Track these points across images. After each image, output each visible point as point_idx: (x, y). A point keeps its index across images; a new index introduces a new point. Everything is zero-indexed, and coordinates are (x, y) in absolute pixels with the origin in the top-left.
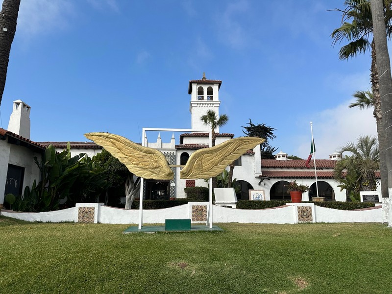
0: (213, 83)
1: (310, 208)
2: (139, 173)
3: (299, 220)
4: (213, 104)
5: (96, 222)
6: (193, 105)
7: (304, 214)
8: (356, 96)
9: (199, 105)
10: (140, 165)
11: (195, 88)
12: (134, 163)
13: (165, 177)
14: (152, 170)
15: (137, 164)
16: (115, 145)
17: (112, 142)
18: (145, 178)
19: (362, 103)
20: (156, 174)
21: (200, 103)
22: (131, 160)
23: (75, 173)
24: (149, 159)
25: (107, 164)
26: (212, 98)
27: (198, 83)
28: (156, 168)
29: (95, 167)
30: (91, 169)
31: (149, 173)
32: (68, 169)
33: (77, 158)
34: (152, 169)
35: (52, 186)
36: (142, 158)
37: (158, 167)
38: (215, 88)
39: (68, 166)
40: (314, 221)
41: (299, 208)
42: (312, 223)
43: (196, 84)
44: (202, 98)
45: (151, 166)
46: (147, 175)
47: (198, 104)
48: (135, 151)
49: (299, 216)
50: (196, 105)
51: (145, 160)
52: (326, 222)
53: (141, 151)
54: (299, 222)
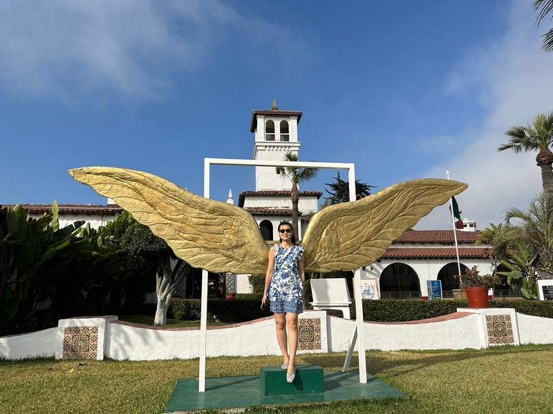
0: (288, 115)
1: (508, 317)
2: (200, 260)
3: (491, 341)
4: (289, 147)
5: (100, 357)
6: (258, 148)
7: (498, 329)
8: (512, 134)
9: (268, 148)
10: (201, 242)
11: (261, 123)
12: (186, 236)
13: (257, 268)
14: (229, 253)
15: (194, 240)
16: (141, 194)
17: (135, 189)
18: (212, 269)
19: (517, 144)
20: (237, 260)
21: (270, 144)
22: (180, 230)
23: (64, 256)
24: (220, 228)
25: (123, 241)
26: (286, 138)
27: (267, 115)
28: (237, 247)
29: (104, 244)
30: (96, 247)
31: (220, 259)
32: (52, 249)
33: (69, 228)
34: (228, 250)
35: (21, 280)
36: (204, 225)
37: (242, 245)
38: (292, 123)
39: (52, 243)
40: (516, 343)
41: (488, 318)
42: (513, 346)
43: (264, 117)
44: (273, 138)
45: (226, 244)
46: (216, 264)
47: (266, 146)
48: (189, 209)
49: (490, 333)
50: (264, 148)
51: (211, 228)
52: (536, 343)
53: (202, 209)
54: (491, 345)
